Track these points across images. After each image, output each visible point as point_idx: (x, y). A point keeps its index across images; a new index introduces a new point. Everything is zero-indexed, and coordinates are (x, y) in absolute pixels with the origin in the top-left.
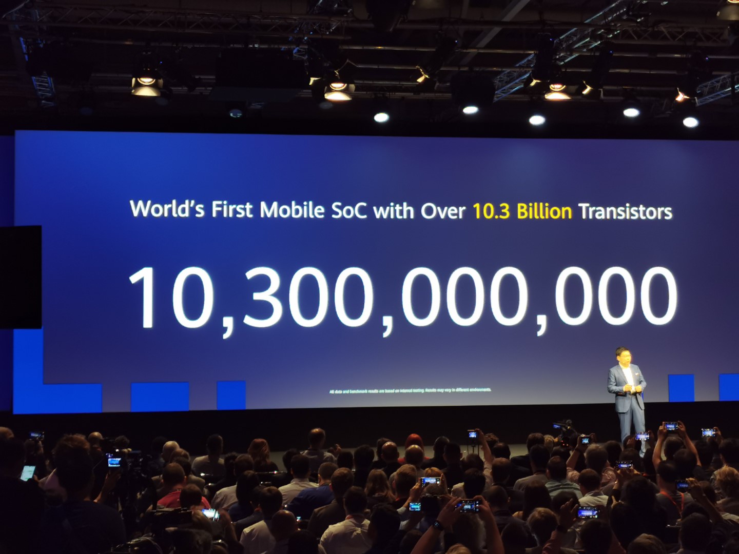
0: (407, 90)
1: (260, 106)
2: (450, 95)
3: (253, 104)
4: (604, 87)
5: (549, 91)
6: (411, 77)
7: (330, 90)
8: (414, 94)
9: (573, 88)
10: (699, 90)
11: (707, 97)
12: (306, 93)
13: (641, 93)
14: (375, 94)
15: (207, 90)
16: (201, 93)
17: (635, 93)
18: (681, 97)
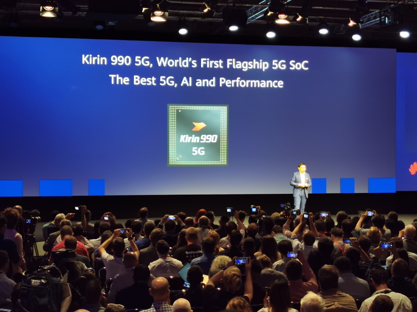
0: (198, 16)
1: (113, 24)
2: (222, 19)
3: (109, 23)
4: (309, 17)
5: (278, 18)
6: (200, 9)
7: (154, 15)
8: (202, 18)
9: (291, 17)
10: (362, 20)
11: (366, 24)
12: (140, 17)
13: (329, 21)
14: (180, 18)
15: (83, 14)
16: (80, 15)
17: (326, 20)
18: (352, 23)
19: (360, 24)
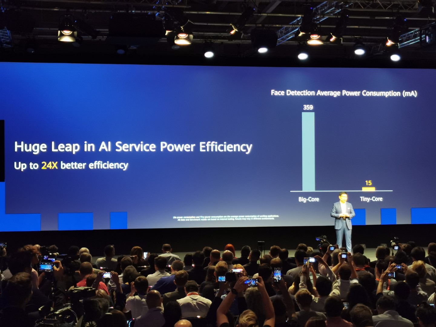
0: (224, 38)
1: (135, 48)
2: (250, 41)
3: (131, 47)
4: (344, 37)
5: (310, 39)
6: (227, 30)
7: (178, 38)
8: (229, 41)
9: (324, 37)
10: (400, 39)
11: (405, 43)
12: (164, 40)
13: (366, 40)
14: (205, 41)
15: (104, 38)
16: (100, 40)
17: (362, 40)
18: (389, 43)
19: (398, 43)
